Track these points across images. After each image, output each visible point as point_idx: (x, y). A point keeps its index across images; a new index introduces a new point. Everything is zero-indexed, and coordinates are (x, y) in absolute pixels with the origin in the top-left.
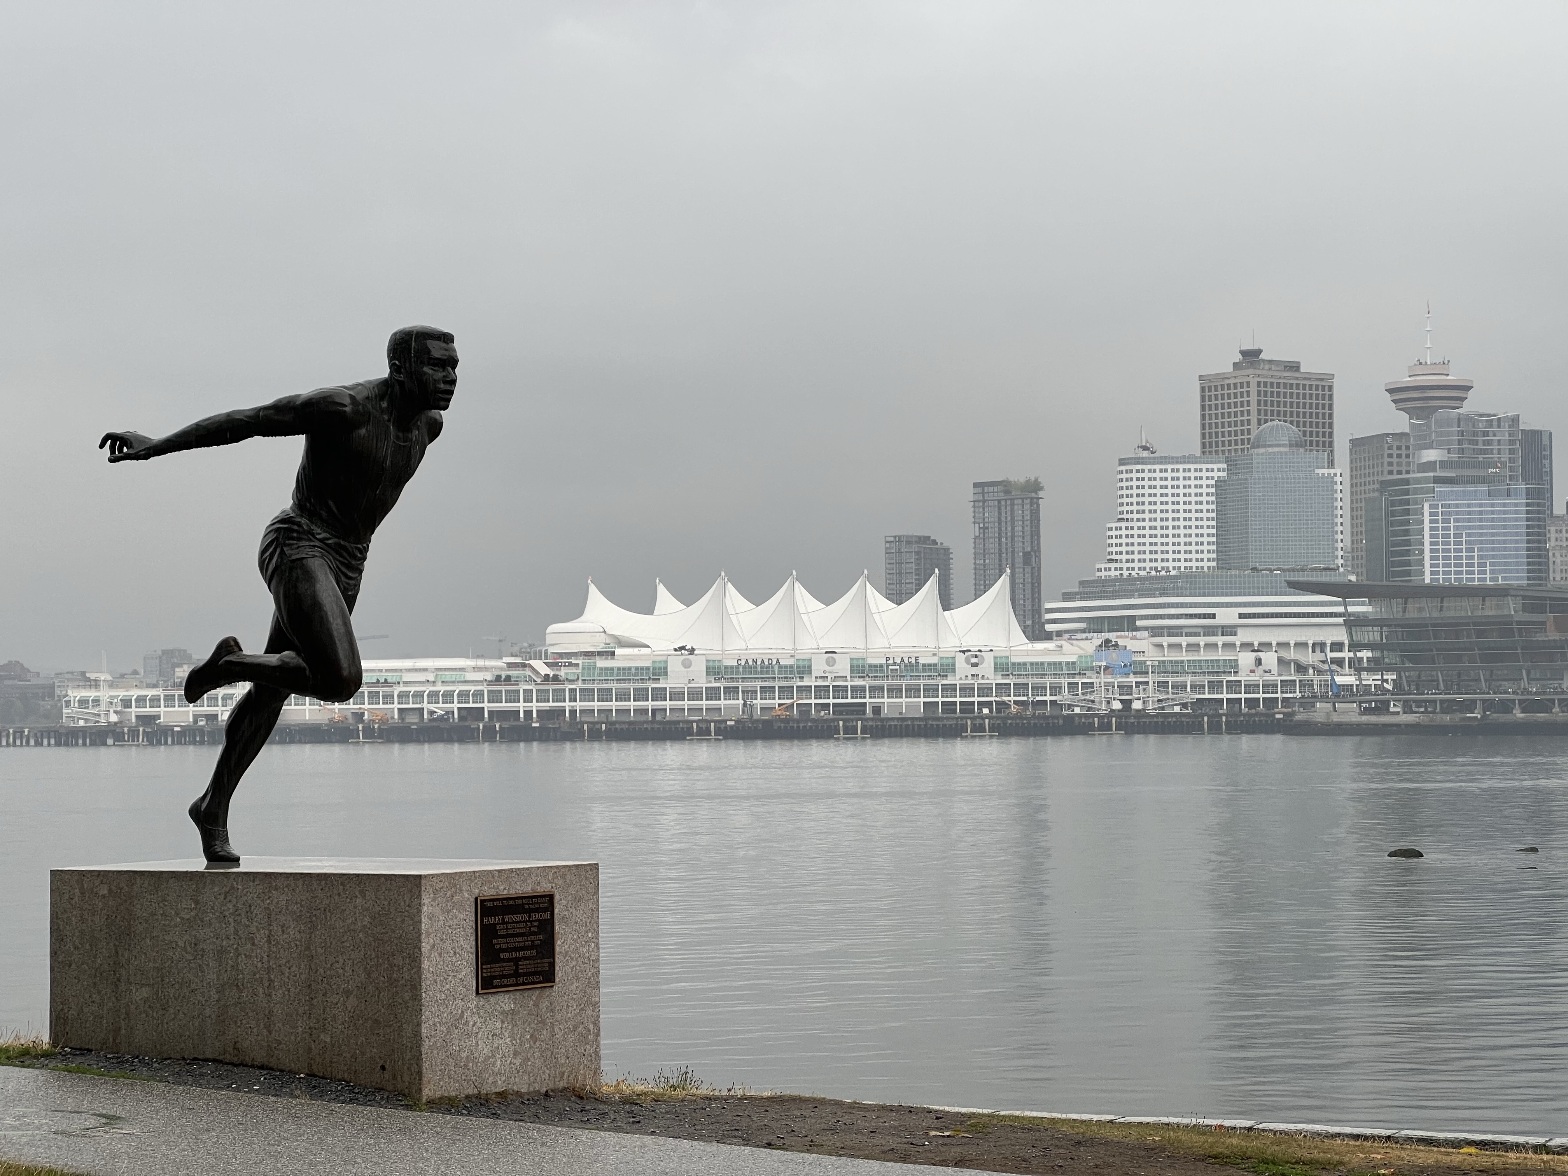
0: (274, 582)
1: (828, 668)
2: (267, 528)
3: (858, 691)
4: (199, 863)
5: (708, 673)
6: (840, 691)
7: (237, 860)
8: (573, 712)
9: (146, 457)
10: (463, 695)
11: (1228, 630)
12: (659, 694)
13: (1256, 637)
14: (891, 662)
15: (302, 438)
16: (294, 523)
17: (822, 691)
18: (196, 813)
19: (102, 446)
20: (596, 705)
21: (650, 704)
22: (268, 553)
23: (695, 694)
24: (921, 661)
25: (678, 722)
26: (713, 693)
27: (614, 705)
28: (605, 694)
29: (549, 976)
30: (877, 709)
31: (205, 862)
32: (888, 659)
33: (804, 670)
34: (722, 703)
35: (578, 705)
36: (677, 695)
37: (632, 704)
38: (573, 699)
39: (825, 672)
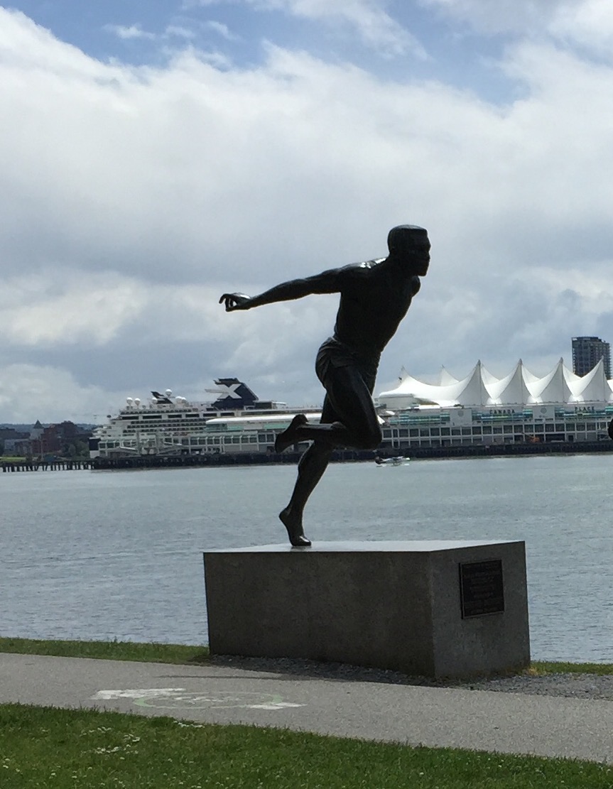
0: (325, 382)
1: (542, 414)
2: (320, 348)
3: (560, 427)
4: (286, 546)
5: (473, 419)
6: (549, 427)
7: (309, 544)
8: (396, 443)
9: (247, 308)
12: (445, 431)
14: (578, 410)
15: (338, 295)
16: (337, 345)
17: (539, 427)
18: (283, 516)
19: (221, 302)
20: (409, 439)
21: (440, 437)
22: (321, 364)
23: (466, 431)
24: (595, 409)
25: (457, 447)
26: (477, 430)
27: (419, 438)
28: (414, 432)
29: (500, 607)
30: (571, 437)
31: (290, 545)
32: (576, 408)
33: (529, 416)
34: (482, 436)
35: (399, 439)
36: (456, 432)
37: (430, 438)
38: (395, 436)
39: (540, 416)
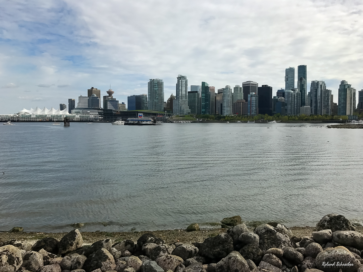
1: (48, 116)
3: (52, 118)
6: (50, 118)
8: (21, 120)
10: (8, 118)
11: (89, 113)
12: (30, 118)
13: (91, 114)
17: (48, 118)
23: (34, 118)
26: (36, 118)
28: (24, 118)
32: (55, 115)
33: (46, 116)
36: (32, 118)
37: (27, 119)
38: (21, 118)
